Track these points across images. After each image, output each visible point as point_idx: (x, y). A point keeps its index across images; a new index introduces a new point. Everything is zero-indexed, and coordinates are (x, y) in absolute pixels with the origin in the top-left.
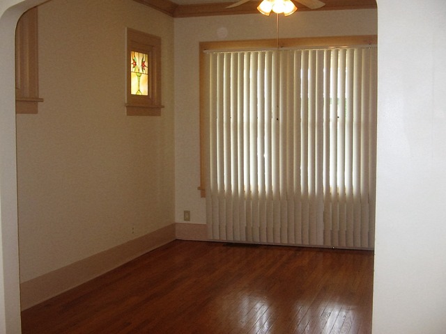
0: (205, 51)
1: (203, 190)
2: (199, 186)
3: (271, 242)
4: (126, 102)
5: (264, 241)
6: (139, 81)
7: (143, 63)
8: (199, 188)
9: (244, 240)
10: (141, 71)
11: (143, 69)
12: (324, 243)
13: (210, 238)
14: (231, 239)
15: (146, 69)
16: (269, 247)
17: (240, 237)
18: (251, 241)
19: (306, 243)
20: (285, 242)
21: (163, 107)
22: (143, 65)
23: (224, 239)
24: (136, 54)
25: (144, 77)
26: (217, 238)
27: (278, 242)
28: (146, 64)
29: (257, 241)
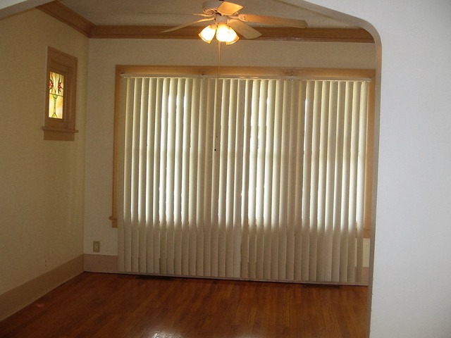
0: (122, 75)
1: (114, 220)
2: (111, 215)
3: (186, 274)
4: (44, 125)
5: (179, 273)
6: (55, 104)
7: (59, 84)
8: (110, 218)
9: (157, 272)
10: (57, 93)
11: (59, 90)
12: (241, 276)
13: (121, 270)
14: (144, 271)
15: (62, 90)
16: (184, 279)
17: (154, 270)
18: (164, 274)
19: (223, 276)
20: (201, 274)
21: (77, 131)
22: (59, 87)
23: (136, 271)
24: (54, 74)
25: (60, 99)
26: (129, 270)
27: (193, 274)
28: (62, 85)
29: (172, 273)
